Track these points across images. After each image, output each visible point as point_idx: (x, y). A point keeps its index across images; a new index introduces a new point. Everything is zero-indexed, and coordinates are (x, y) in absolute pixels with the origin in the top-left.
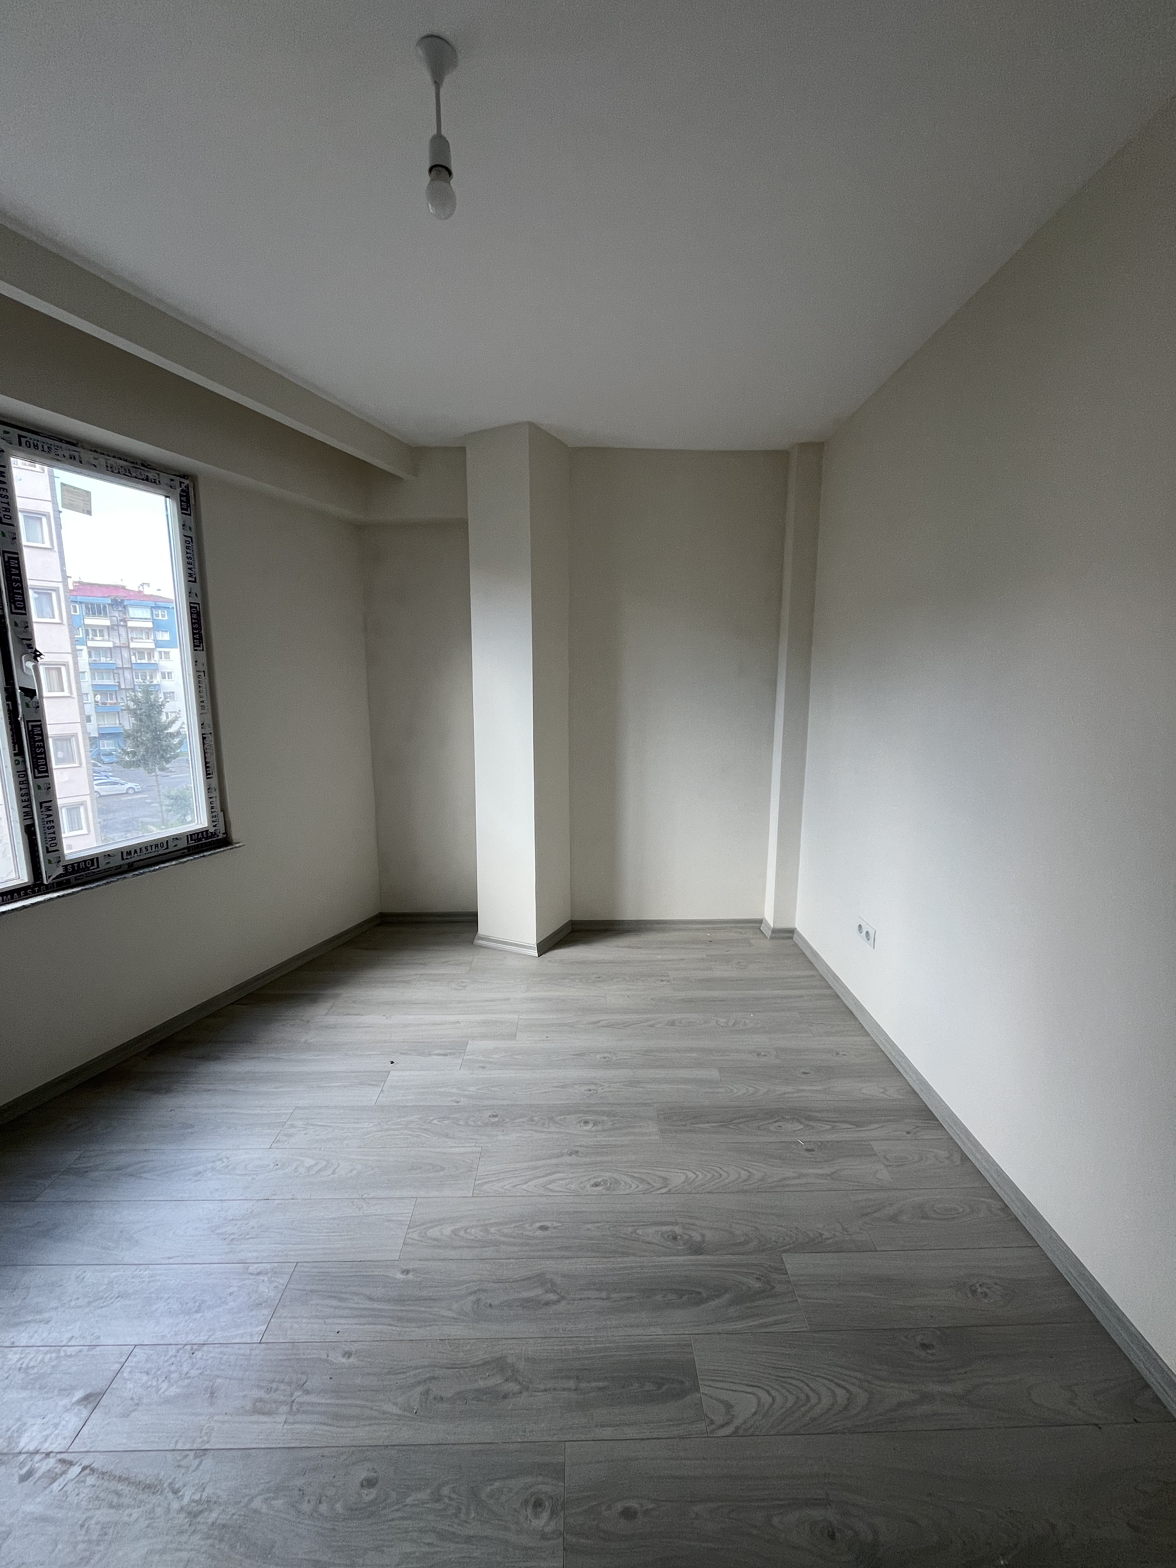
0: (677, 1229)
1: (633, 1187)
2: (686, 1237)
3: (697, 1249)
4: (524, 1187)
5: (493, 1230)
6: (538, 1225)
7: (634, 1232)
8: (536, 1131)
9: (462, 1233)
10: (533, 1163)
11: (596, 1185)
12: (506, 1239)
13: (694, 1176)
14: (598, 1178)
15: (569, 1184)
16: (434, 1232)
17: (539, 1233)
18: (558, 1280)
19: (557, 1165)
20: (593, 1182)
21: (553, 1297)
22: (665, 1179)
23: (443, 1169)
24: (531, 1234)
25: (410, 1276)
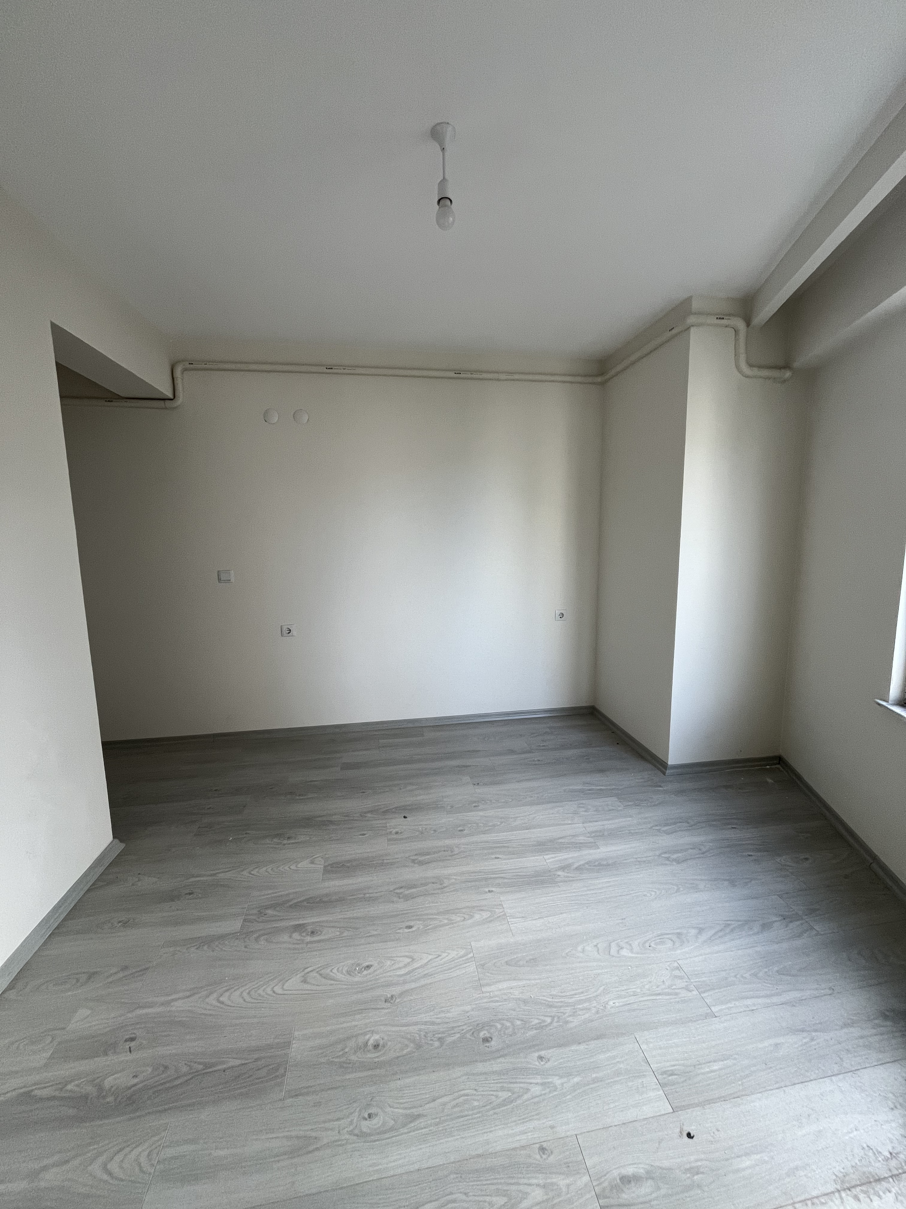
0: (309, 939)
1: (336, 969)
2: (304, 934)
3: (299, 928)
4: (430, 957)
5: (446, 921)
6: (414, 929)
7: (342, 933)
8: (433, 1023)
9: (467, 917)
10: (429, 981)
11: (368, 967)
12: (435, 917)
13: (276, 989)
14: (367, 974)
15: (393, 965)
16: (486, 915)
17: (412, 923)
18: (395, 899)
19: (405, 982)
20: (372, 970)
21: (398, 891)
22: (305, 981)
23: (507, 963)
24: (418, 922)
25: (487, 890)
